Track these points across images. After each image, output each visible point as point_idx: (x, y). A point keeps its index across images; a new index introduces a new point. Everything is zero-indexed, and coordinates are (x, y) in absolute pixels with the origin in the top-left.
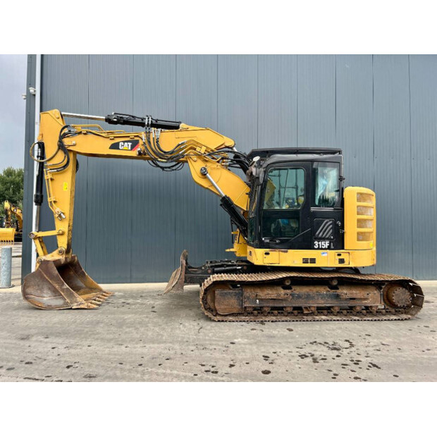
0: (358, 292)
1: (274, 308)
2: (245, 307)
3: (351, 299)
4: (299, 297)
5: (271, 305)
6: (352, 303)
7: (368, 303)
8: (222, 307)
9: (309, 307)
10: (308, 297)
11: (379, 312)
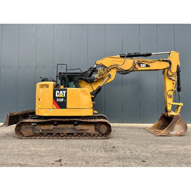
0: (85, 127)
1: (48, 134)
2: (35, 133)
3: (81, 130)
4: (59, 129)
5: (47, 132)
6: (82, 132)
7: (89, 132)
8: (25, 133)
9: (63, 133)
10: (63, 129)
11: (94, 135)
